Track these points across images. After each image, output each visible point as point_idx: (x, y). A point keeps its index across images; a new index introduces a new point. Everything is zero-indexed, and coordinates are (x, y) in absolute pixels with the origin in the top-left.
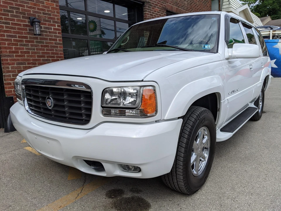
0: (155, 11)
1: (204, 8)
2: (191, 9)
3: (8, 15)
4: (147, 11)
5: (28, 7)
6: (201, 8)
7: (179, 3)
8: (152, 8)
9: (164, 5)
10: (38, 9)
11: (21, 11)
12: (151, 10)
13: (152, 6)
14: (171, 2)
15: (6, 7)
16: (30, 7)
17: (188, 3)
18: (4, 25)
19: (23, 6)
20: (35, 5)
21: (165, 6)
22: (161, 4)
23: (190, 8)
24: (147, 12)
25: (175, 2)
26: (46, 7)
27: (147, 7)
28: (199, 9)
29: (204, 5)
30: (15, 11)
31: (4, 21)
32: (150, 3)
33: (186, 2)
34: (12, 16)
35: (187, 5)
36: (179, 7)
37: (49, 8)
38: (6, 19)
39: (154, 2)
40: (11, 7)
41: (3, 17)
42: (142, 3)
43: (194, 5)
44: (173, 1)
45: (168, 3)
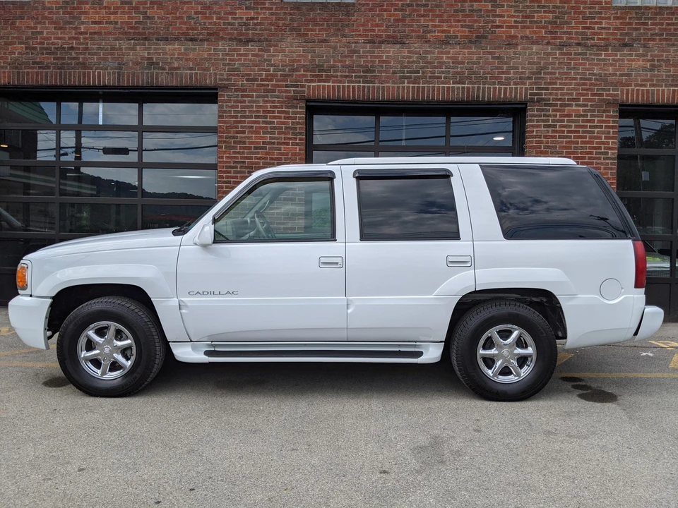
0: (569, 115)
3: (230, 172)
4: (533, 121)
5: (257, 159)
8: (553, 110)
9: (607, 95)
10: (271, 159)
11: (247, 165)
12: (550, 116)
13: (556, 105)
14: (642, 80)
15: (230, 162)
16: (260, 158)
18: (224, 185)
19: (251, 158)
20: (267, 154)
21: (617, 95)
22: (592, 95)
24: (535, 123)
25: (669, 76)
26: (283, 154)
27: (532, 112)
30: (239, 166)
31: (225, 180)
32: (549, 100)
34: (235, 172)
37: (287, 154)
38: (227, 177)
39: (563, 95)
40: (235, 162)
41: (224, 175)
44: (658, 76)
45: (630, 85)
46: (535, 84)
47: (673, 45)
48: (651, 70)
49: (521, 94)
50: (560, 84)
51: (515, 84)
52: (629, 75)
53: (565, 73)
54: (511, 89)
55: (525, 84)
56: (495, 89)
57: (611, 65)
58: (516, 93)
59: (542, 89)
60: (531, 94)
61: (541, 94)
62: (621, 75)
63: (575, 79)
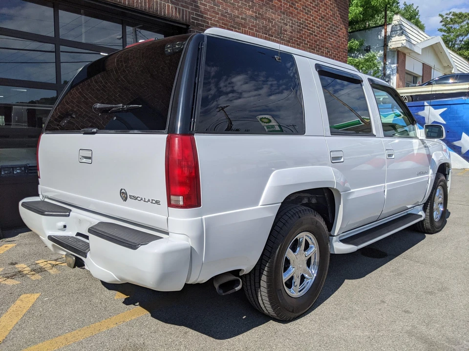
1: (331, 39)
2: (300, 39)
6: (323, 39)
7: (270, 29)
17: (292, 30)
23: (297, 38)
25: (263, 26)
28: (319, 40)
29: (332, 33)
33: (288, 27)
35: (291, 32)
36: (272, 36)
42: (185, 27)
43: (308, 33)
44: (259, 25)
45: (245, 27)
46: (195, 10)
47: (264, 5)
48: (256, 20)
49: (186, 16)
50: (210, 15)
51: (182, 6)
52: (245, 19)
53: (213, 8)
54: (179, 9)
55: (188, 8)
56: (169, 6)
57: (237, 9)
58: (183, 14)
59: (199, 16)
60: (193, 18)
61: (197, 20)
62: (242, 18)
63: (218, 14)
